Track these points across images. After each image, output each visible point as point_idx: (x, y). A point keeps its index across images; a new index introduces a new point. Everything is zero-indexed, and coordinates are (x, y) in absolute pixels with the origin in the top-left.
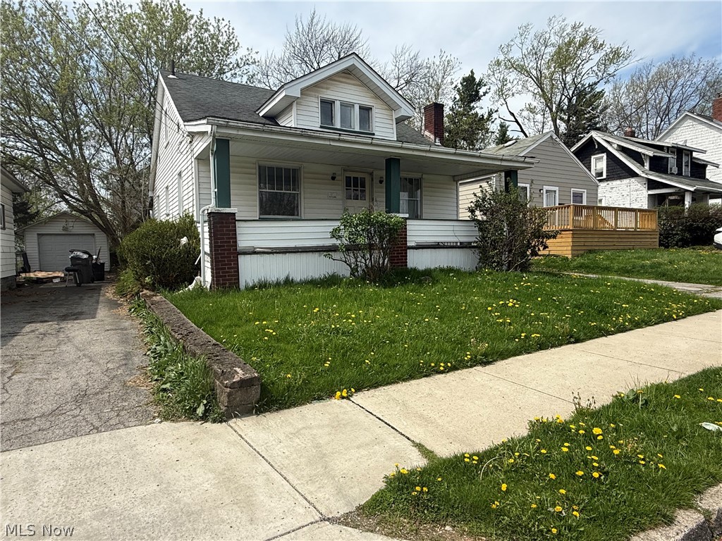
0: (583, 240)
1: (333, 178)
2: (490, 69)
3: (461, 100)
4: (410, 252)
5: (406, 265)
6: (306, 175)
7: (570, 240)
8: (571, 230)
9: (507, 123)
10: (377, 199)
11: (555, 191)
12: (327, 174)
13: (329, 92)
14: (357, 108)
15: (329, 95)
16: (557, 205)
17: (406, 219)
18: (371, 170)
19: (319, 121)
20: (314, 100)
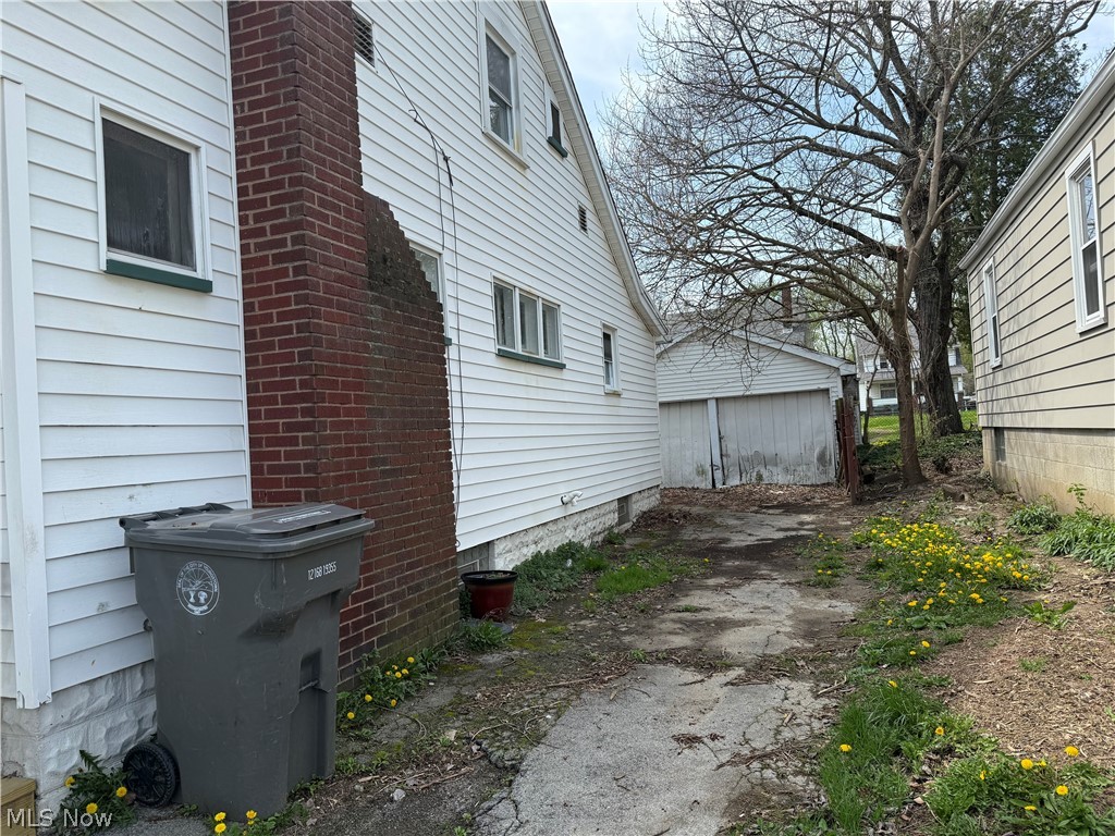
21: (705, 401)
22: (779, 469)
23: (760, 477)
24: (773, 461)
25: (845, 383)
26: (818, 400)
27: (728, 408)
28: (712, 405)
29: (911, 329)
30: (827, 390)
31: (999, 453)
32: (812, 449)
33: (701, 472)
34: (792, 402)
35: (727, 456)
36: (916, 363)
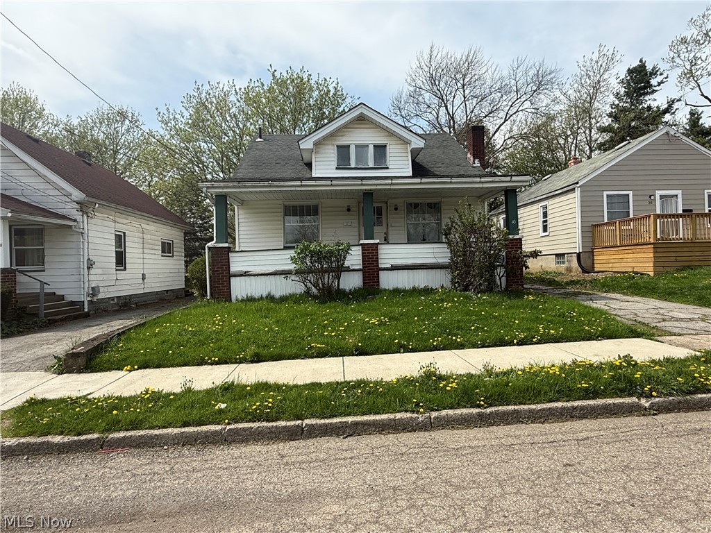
0: (673, 254)
1: (349, 210)
2: (671, 50)
3: (627, 94)
4: (382, 274)
5: (378, 285)
6: (323, 209)
7: (652, 255)
8: (652, 244)
9: (700, 109)
10: (393, 225)
11: (677, 196)
12: (343, 207)
13: (344, 138)
14: (371, 148)
15: (344, 141)
16: (680, 212)
17: (378, 243)
18: (386, 200)
19: (335, 164)
20: (330, 147)
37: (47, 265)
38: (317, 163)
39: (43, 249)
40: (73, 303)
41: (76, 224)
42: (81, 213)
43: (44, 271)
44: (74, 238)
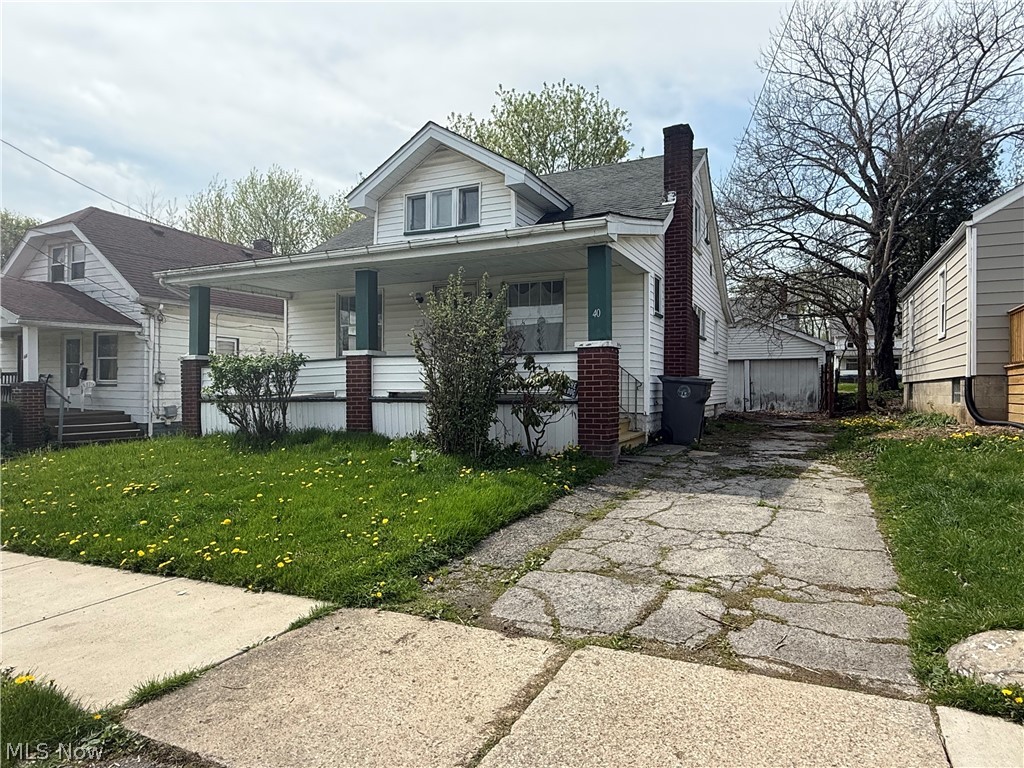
1: (420, 300)
13: (417, 184)
14: (455, 194)
15: (416, 189)
18: (474, 281)
19: (402, 229)
20: (399, 201)
21: (743, 361)
22: (785, 403)
23: (773, 408)
24: (782, 398)
25: (827, 355)
26: (811, 365)
27: (757, 366)
28: (747, 363)
29: (869, 324)
30: (817, 359)
31: (910, 396)
32: (805, 393)
33: (738, 402)
34: (796, 364)
35: (754, 394)
36: (871, 344)
37: (120, 379)
38: (381, 229)
39: (116, 360)
40: (136, 425)
41: (139, 330)
42: (146, 316)
43: (116, 385)
44: (138, 347)
